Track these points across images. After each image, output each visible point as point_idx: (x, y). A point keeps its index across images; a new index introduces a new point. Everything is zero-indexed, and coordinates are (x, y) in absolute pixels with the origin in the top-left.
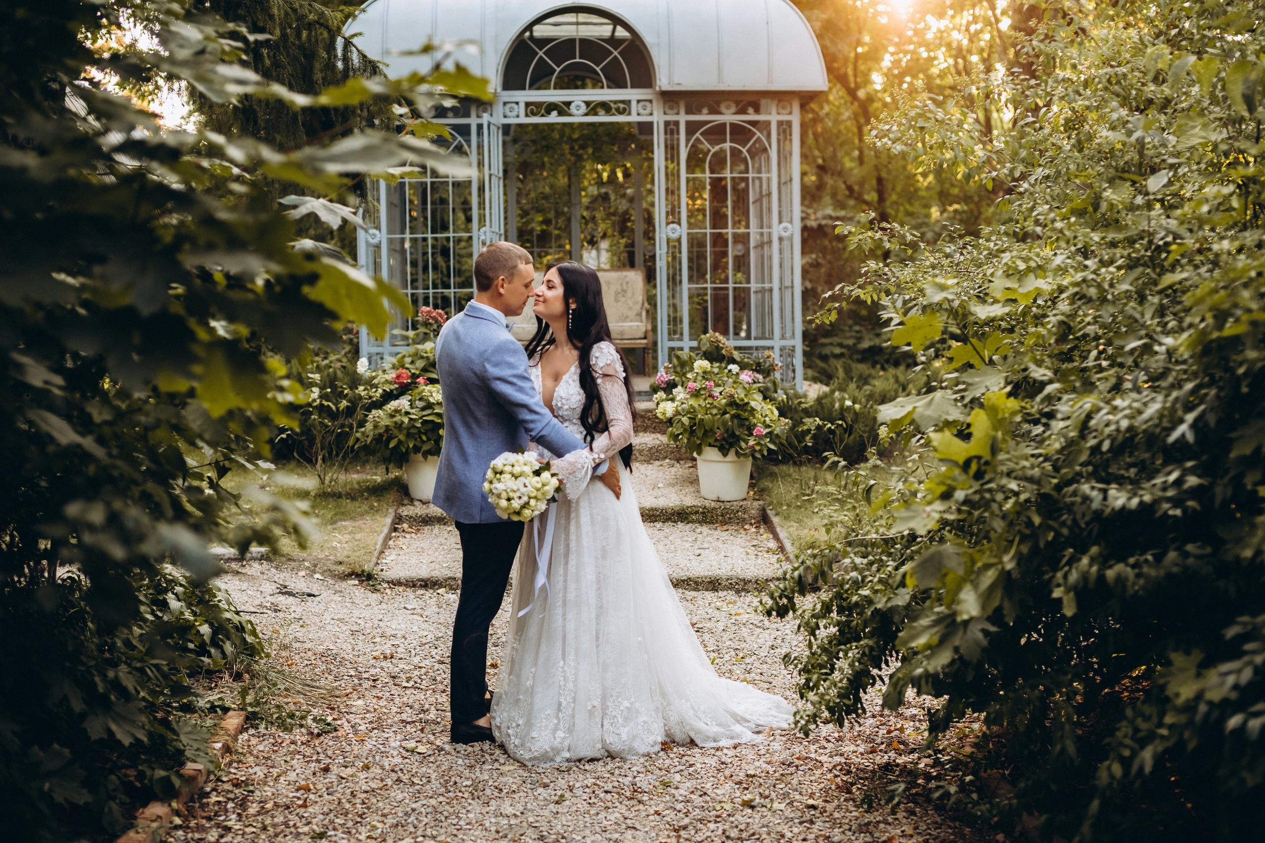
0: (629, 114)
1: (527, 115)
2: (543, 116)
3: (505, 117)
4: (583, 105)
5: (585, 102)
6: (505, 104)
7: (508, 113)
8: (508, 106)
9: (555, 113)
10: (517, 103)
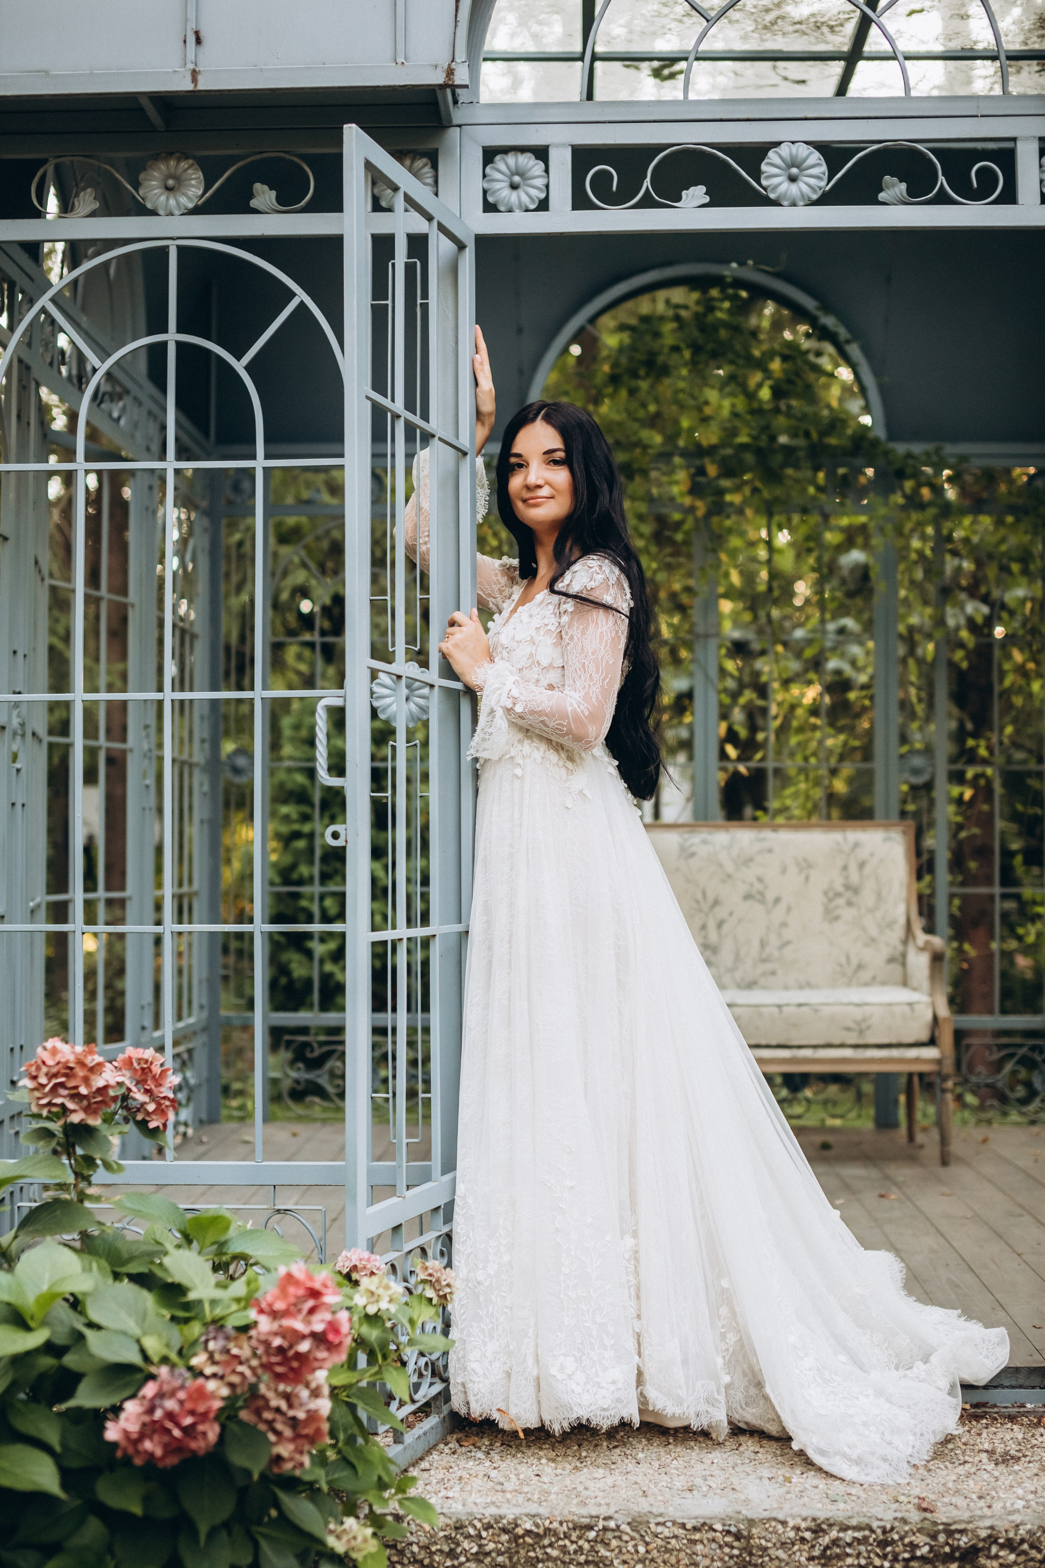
0: (1009, 197)
1: (580, 202)
2: (647, 203)
3: (490, 207)
4: (815, 157)
5: (822, 147)
6: (490, 155)
7: (502, 193)
8: (500, 162)
9: (696, 194)
10: (541, 153)
